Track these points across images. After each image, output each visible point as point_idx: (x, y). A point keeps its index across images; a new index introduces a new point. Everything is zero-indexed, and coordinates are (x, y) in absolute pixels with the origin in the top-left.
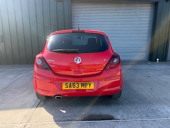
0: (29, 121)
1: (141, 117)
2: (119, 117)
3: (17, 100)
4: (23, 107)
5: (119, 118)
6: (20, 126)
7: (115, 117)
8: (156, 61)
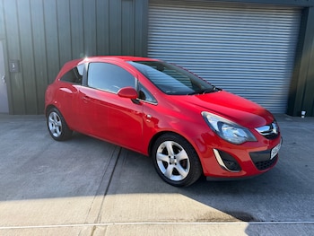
0: (98, 220)
1: (303, 217)
2: (261, 216)
3: (63, 180)
4: (79, 192)
5: (263, 219)
6: (86, 228)
7: (254, 217)
8: (301, 115)
